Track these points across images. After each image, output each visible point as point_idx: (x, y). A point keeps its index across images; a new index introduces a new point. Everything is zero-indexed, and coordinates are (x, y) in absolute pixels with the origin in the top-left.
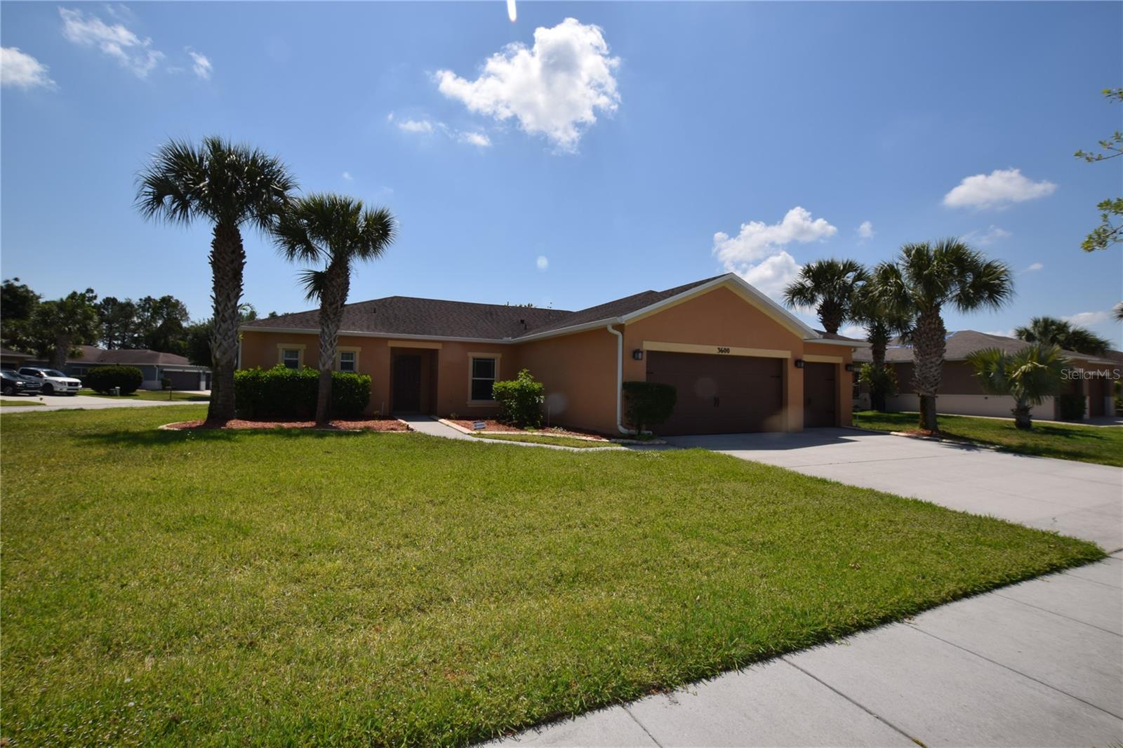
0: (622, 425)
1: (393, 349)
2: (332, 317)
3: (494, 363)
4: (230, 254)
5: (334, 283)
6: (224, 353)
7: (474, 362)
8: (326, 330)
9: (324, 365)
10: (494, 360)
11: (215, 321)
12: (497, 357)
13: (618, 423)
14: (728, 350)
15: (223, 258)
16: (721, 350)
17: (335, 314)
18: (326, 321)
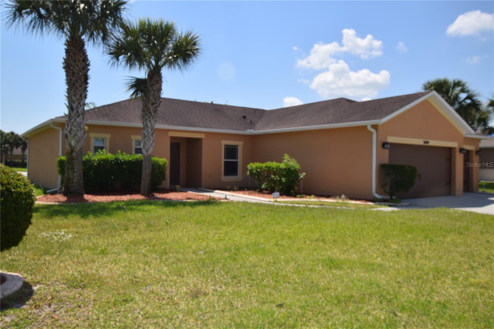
0: (377, 192)
1: (172, 138)
2: (153, 114)
3: (238, 148)
4: (81, 62)
5: (155, 88)
6: (78, 142)
7: (225, 148)
8: (149, 124)
9: (147, 151)
10: (237, 146)
11: (69, 116)
12: (240, 144)
13: (374, 191)
14: (427, 142)
15: (77, 65)
16: (425, 142)
17: (155, 112)
18: (149, 117)
